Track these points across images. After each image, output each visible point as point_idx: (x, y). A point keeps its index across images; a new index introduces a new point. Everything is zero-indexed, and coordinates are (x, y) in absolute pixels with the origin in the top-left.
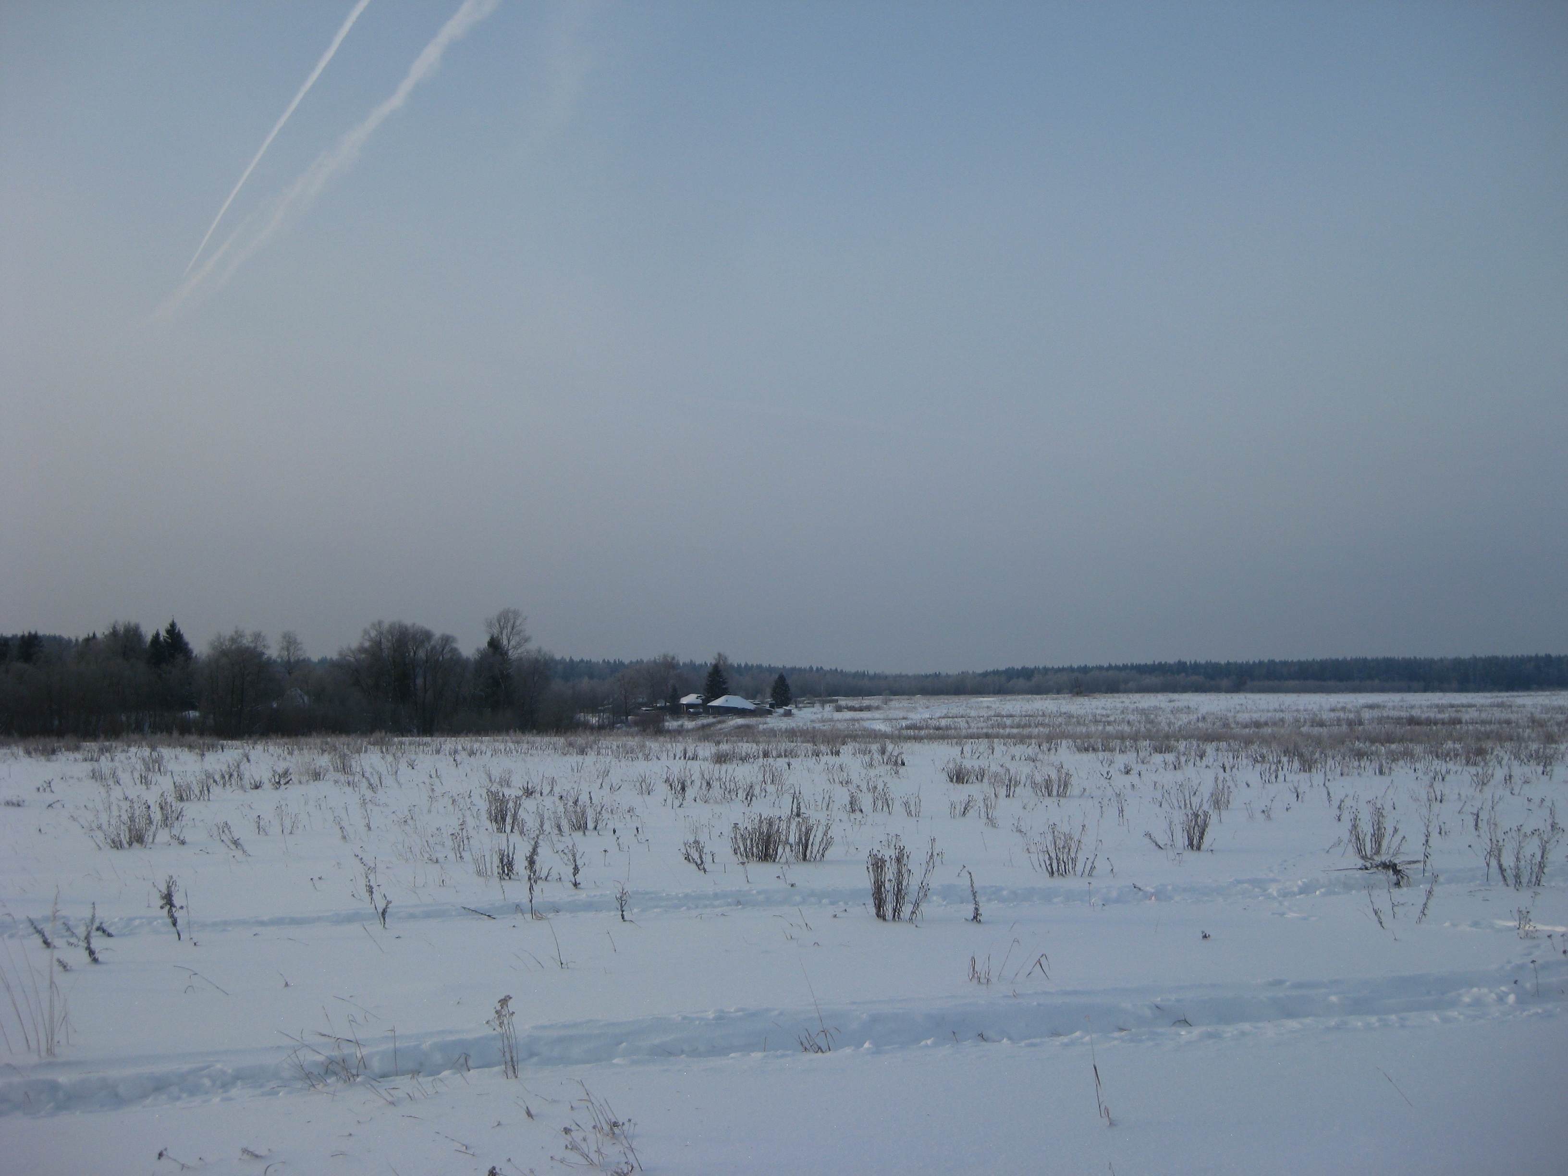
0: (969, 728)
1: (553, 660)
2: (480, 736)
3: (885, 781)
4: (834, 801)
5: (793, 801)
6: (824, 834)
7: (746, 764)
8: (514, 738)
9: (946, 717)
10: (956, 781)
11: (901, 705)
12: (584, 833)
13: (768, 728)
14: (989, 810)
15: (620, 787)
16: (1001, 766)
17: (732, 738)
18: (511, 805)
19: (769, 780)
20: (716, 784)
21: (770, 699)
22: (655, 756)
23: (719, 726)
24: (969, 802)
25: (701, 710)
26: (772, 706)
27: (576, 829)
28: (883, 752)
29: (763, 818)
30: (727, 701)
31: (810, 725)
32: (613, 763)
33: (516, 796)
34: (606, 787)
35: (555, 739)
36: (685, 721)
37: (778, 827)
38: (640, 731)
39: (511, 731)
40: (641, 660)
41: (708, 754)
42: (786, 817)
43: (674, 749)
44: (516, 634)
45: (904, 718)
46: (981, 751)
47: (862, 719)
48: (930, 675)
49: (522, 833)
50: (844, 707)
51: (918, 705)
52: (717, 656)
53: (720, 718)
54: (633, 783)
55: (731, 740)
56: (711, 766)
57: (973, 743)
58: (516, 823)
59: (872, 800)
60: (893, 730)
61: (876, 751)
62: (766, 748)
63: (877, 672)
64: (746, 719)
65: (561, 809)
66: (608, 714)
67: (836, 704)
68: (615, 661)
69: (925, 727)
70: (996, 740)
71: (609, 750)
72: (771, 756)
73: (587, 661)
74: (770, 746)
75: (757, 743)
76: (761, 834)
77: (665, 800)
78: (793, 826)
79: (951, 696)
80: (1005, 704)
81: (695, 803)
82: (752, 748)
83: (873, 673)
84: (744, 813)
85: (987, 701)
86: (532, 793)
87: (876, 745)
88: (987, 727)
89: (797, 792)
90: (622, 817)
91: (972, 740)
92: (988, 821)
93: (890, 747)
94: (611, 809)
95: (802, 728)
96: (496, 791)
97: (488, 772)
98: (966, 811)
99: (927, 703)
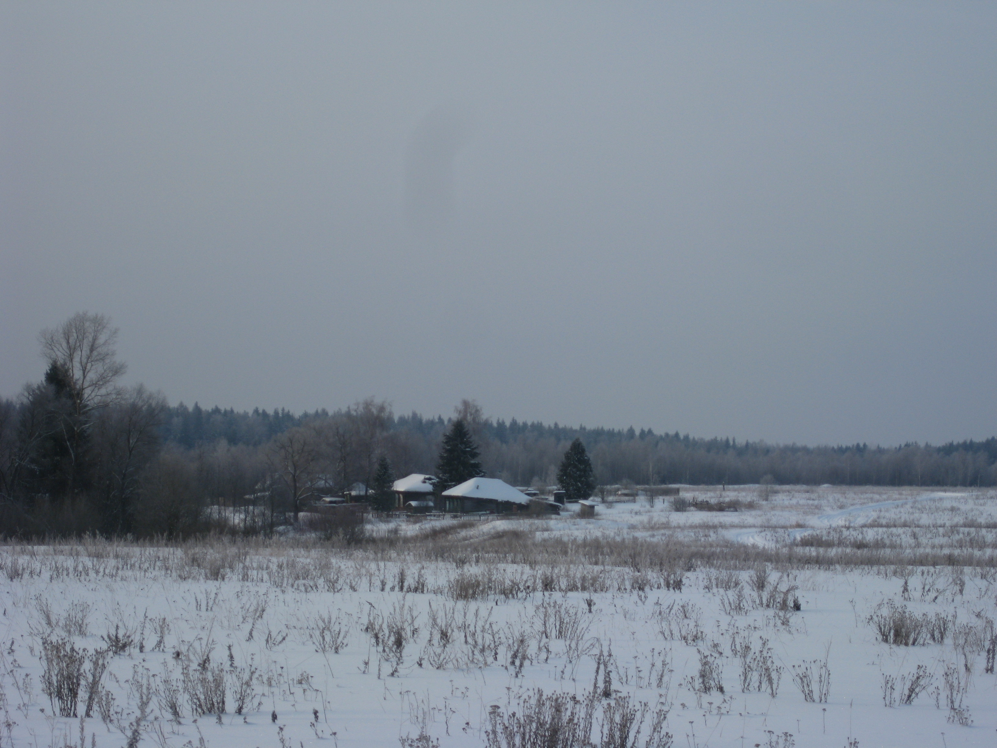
0: (918, 545)
1: (164, 408)
2: (28, 544)
3: (763, 637)
4: (672, 671)
5: (598, 668)
6: (655, 729)
7: (512, 602)
8: (92, 549)
9: (875, 524)
10: (895, 642)
11: (794, 501)
12: (220, 719)
13: (551, 539)
14: (954, 695)
15: (284, 639)
16: (977, 616)
17: (487, 555)
18: (87, 666)
19: (554, 631)
20: (458, 636)
21: (556, 485)
22: (347, 584)
23: (463, 533)
24: (918, 678)
25: (431, 504)
26: (559, 498)
27: (204, 713)
28: (761, 585)
29: (544, 697)
30: (478, 487)
31: (626, 534)
32: (272, 596)
33: (96, 651)
34: (260, 638)
35: (165, 551)
36: (400, 523)
37: (572, 713)
38: (320, 539)
39: (87, 537)
40: (324, 410)
41: (442, 581)
42: (585, 697)
43: (382, 571)
44: (97, 360)
45: (799, 526)
46: (941, 588)
47: (723, 526)
48: (847, 449)
49: (106, 717)
50: (690, 504)
51: (823, 502)
52: (461, 407)
53: (465, 519)
54: (307, 632)
55: (484, 559)
56: (450, 604)
57: (926, 573)
58: (96, 700)
59: (741, 670)
60: (778, 546)
61: (747, 582)
62: (549, 574)
63: (751, 441)
64: (512, 521)
65: (177, 674)
66: (262, 508)
67: (676, 497)
68: (276, 413)
69: (836, 542)
70: (967, 570)
71: (265, 573)
72: (557, 588)
73: (225, 411)
74: (556, 571)
75: (533, 564)
76: (541, 725)
77: (366, 664)
78: (599, 714)
79: (885, 488)
80: (984, 504)
81: (421, 670)
82: (522, 573)
83: (744, 443)
84: (508, 689)
85: (952, 498)
86: (124, 646)
87: (748, 571)
88: (951, 546)
89: (606, 653)
90: (288, 692)
91: (924, 568)
92: (953, 713)
93: (773, 577)
94: (269, 678)
95: (614, 538)
96: (60, 642)
97: (45, 609)
98: (913, 695)
99: (841, 500)
